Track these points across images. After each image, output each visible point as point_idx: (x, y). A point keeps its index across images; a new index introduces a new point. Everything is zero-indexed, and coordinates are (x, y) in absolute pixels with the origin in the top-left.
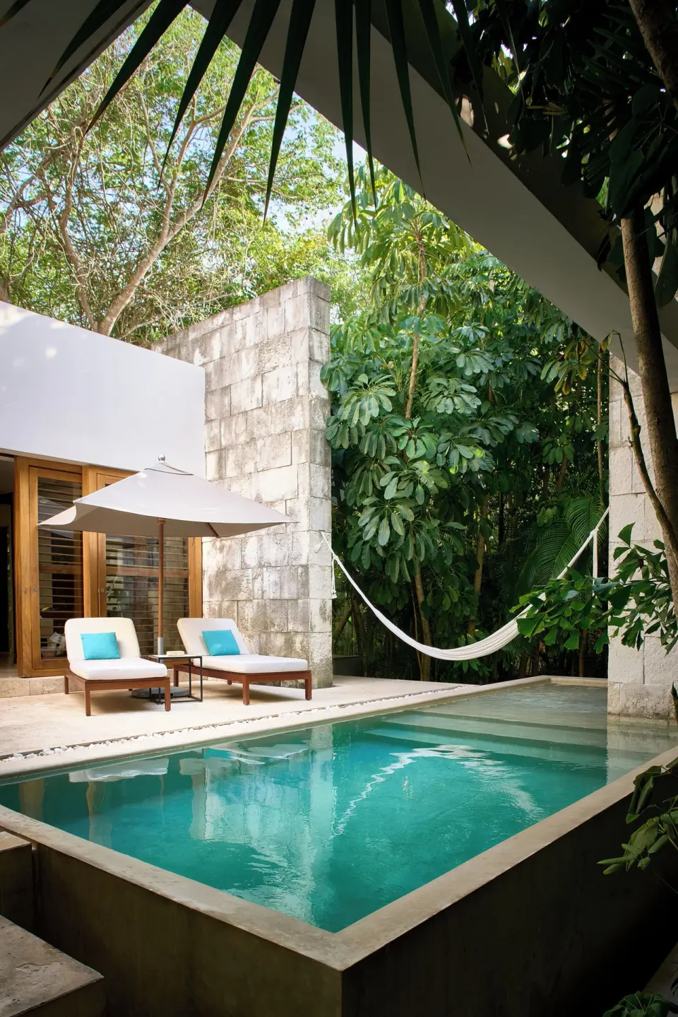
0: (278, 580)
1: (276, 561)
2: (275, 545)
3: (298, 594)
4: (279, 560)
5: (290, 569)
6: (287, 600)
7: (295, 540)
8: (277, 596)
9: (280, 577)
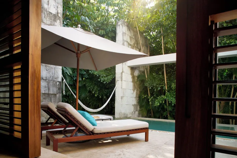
0: (47, 86)
1: (46, 78)
2: (46, 71)
3: (57, 92)
4: (48, 78)
5: (53, 82)
6: (52, 94)
7: (56, 71)
8: (47, 92)
9: (48, 85)
